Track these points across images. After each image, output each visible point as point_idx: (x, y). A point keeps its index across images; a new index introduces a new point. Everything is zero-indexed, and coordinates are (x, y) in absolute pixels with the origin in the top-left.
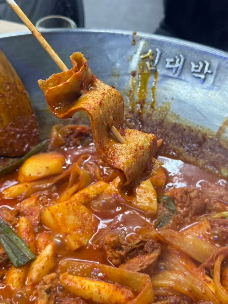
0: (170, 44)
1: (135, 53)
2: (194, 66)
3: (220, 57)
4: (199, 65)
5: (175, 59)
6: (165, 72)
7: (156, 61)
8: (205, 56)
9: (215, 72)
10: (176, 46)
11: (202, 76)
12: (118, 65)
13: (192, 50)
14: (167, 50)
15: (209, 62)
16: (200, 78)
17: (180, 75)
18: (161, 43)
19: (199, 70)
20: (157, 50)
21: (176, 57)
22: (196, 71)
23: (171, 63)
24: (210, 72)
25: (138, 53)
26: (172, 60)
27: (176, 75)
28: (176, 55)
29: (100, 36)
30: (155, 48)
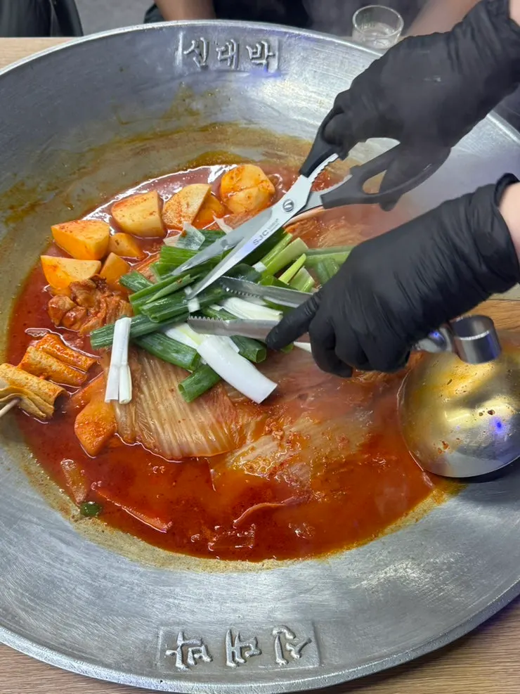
0: (215, 28)
1: (177, 49)
2: (250, 51)
3: (279, 33)
4: (257, 48)
5: (226, 46)
6: (219, 65)
7: (205, 54)
8: (261, 36)
9: (277, 54)
10: (224, 29)
11: (264, 62)
12: (160, 69)
13: (244, 30)
14: (214, 37)
15: (267, 41)
16: (261, 64)
17: (237, 66)
18: (203, 29)
19: (258, 55)
20: (202, 39)
21: (227, 44)
22: (255, 56)
23: (223, 53)
24: (271, 54)
25: (180, 49)
26: (223, 48)
27: (233, 67)
28: (226, 40)
29: (128, 38)
30: (199, 37)
